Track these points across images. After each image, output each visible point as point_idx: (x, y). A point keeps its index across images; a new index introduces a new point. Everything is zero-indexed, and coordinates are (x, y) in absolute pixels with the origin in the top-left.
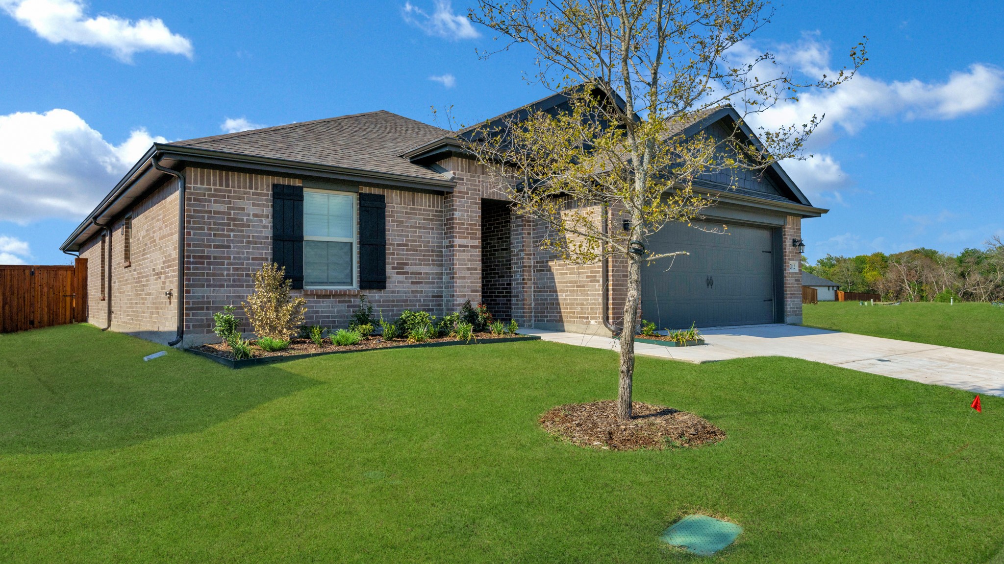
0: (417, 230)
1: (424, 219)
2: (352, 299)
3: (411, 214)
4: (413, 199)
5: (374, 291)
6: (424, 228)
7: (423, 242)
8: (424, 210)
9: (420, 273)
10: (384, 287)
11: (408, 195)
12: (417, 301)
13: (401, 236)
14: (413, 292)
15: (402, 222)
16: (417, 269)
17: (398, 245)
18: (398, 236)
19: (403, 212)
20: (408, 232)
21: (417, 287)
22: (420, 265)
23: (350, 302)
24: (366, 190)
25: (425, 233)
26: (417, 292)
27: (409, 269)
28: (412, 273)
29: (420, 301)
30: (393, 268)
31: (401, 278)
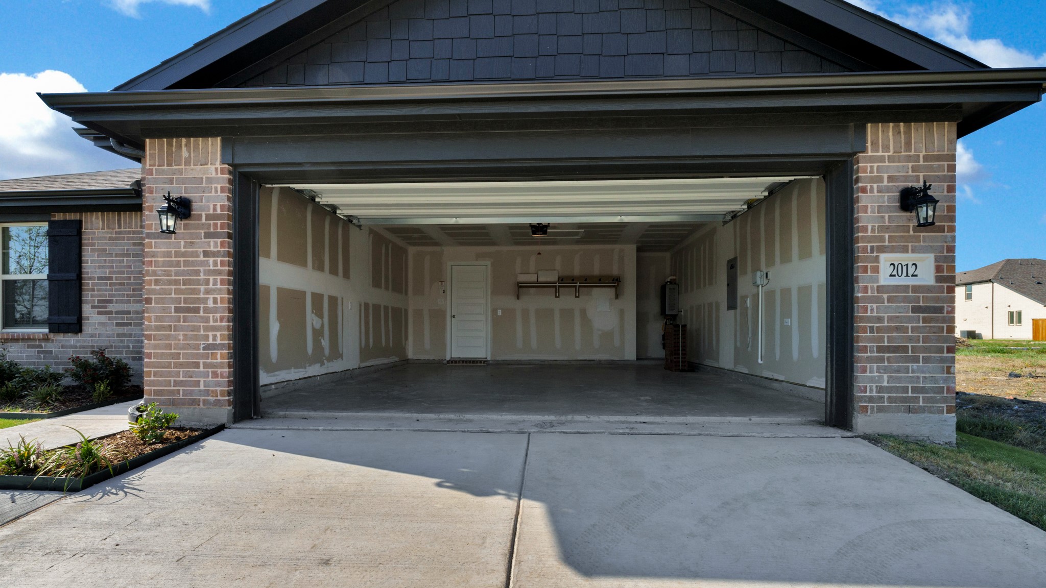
0: (125, 259)
1: (134, 244)
2: (43, 344)
3: (116, 239)
4: (119, 220)
5: (70, 334)
6: (134, 256)
7: (132, 273)
8: (134, 233)
9: (129, 313)
10: (80, 331)
11: (113, 217)
12: (124, 347)
13: (103, 267)
14: (118, 335)
15: (105, 250)
16: (125, 307)
17: (99, 279)
18: (99, 267)
19: (106, 238)
20: (113, 262)
21: (125, 330)
22: (129, 302)
23: (41, 346)
24: (59, 217)
25: (135, 262)
26: (124, 335)
27: (112, 307)
28: (117, 313)
29: (128, 347)
30: (93, 307)
31: (103, 318)
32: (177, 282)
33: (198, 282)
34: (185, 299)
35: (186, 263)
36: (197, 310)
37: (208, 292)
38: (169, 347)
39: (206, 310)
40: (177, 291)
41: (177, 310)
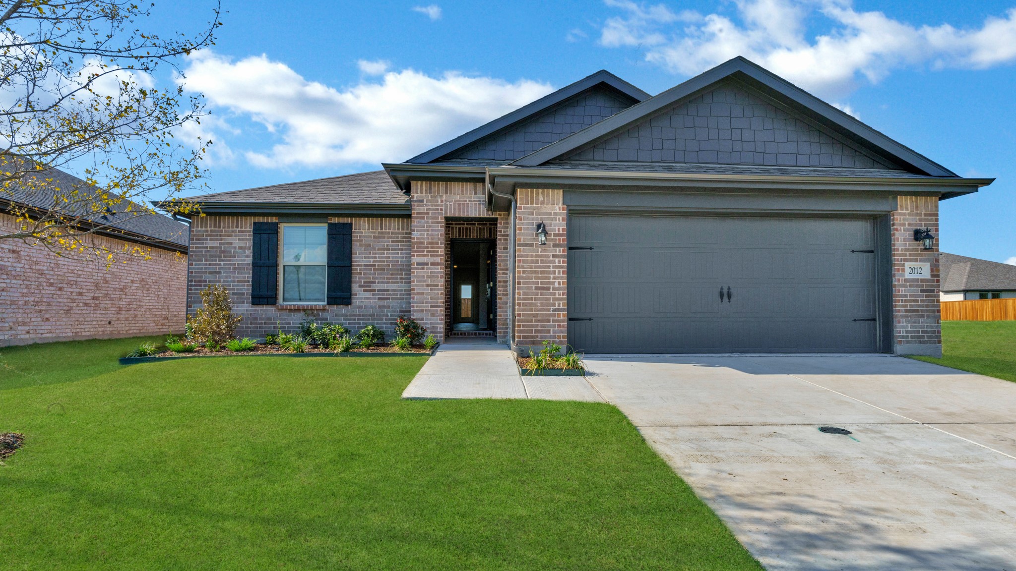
0: (385, 252)
1: (393, 241)
2: (320, 313)
3: (379, 237)
4: (381, 224)
5: (341, 306)
6: (392, 250)
7: (391, 262)
8: (392, 233)
9: (388, 290)
10: (350, 303)
11: (376, 221)
12: (384, 315)
13: (368, 257)
14: (379, 307)
15: (370, 245)
16: (385, 287)
17: (365, 266)
18: (365, 257)
19: (370, 237)
20: (376, 254)
21: (385, 303)
22: (388, 282)
23: (319, 315)
24: (335, 220)
25: (392, 254)
26: (384, 307)
27: (374, 286)
28: (379, 290)
29: (387, 315)
30: (360, 286)
31: (368, 294)
32: (536, 272)
33: (549, 273)
34: (541, 282)
35: (542, 262)
36: (548, 289)
37: (555, 278)
38: (531, 310)
39: (554, 289)
40: (537, 278)
41: (537, 288)
